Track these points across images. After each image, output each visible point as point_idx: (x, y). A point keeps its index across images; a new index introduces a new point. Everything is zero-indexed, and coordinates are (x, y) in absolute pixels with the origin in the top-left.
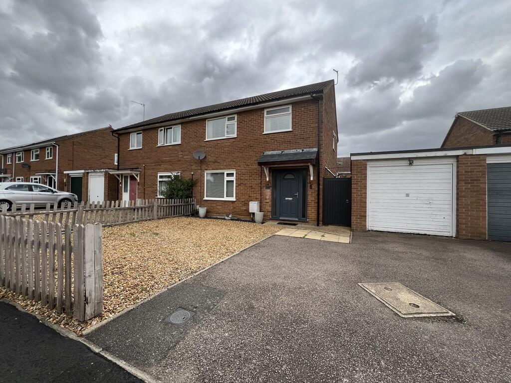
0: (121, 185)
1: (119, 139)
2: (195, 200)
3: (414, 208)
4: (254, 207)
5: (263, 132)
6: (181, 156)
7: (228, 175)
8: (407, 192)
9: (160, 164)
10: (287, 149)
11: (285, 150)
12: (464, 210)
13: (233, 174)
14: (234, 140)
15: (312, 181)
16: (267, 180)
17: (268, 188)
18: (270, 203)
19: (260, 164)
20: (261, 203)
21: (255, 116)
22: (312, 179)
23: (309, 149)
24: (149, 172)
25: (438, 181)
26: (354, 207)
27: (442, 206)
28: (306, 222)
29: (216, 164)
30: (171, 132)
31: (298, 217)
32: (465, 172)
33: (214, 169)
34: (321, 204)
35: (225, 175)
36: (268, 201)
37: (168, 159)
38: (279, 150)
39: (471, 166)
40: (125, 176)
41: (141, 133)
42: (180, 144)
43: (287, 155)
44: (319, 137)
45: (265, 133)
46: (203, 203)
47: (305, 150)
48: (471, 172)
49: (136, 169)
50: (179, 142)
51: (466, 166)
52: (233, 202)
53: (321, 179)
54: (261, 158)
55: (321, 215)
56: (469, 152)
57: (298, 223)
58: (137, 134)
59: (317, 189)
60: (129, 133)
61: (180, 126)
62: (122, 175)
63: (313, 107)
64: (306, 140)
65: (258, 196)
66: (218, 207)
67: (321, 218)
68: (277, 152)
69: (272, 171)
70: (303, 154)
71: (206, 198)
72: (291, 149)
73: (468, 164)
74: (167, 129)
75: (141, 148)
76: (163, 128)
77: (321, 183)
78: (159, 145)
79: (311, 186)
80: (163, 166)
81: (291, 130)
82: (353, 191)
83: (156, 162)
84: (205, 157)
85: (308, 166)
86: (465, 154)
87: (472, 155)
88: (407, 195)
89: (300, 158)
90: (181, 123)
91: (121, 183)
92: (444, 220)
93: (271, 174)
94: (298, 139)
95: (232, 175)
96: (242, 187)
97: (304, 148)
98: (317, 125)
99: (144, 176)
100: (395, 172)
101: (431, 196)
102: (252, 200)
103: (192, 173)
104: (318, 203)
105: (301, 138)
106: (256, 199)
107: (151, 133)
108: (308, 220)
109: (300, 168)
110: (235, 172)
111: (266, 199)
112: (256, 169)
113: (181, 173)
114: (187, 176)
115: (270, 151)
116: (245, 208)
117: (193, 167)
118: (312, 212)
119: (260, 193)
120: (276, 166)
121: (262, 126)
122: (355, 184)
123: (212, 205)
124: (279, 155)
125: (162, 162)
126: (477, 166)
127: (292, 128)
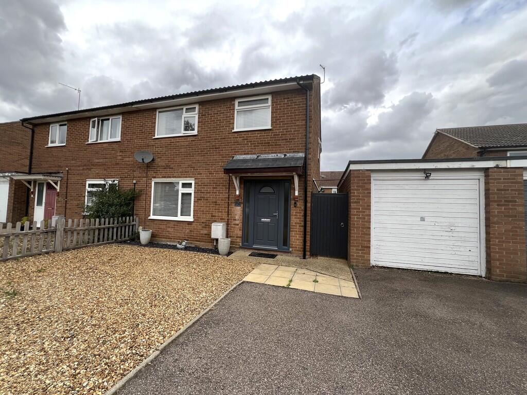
0: (32, 196)
1: (33, 132)
2: (137, 219)
3: (432, 237)
4: (218, 230)
5: (233, 128)
6: (120, 158)
7: (184, 185)
8: (423, 215)
9: (89, 168)
10: (265, 153)
11: (262, 153)
12: (497, 240)
13: (191, 184)
14: (193, 139)
15: (297, 197)
16: (237, 193)
17: (237, 204)
18: (240, 225)
19: (227, 171)
20: (228, 225)
21: (222, 108)
22: (297, 194)
23: (293, 154)
24: (73, 179)
25: (461, 201)
26: (354, 234)
27: (466, 235)
28: (287, 252)
29: (169, 170)
30: (108, 125)
31: (277, 246)
32: (498, 190)
33: (165, 177)
34: (308, 229)
35: (180, 185)
36: (237, 222)
37: (102, 160)
38: (254, 154)
39: (504, 183)
40: (39, 183)
41: (65, 125)
42: (119, 142)
43: (264, 160)
44: (306, 138)
45: (235, 130)
46: (147, 223)
47: (288, 155)
48: (505, 190)
49: (55, 173)
50: (118, 139)
51: (499, 183)
52: (189, 223)
53: (309, 194)
54: (229, 163)
55: (308, 244)
56: (502, 164)
57: (278, 253)
58: (60, 125)
59: (303, 208)
60: (49, 124)
61: (121, 117)
62: (35, 181)
63: (298, 99)
64: (289, 142)
65: (225, 216)
66: (169, 229)
67: (308, 248)
68: (252, 156)
69: (244, 182)
70: (285, 159)
71: (152, 217)
72: (269, 153)
73: (500, 179)
74: (103, 121)
75: (65, 144)
76: (96, 119)
77: (309, 199)
78: (90, 141)
79: (295, 203)
80: (94, 171)
81: (270, 127)
82: (353, 212)
83: (85, 165)
84: (153, 160)
85: (293, 177)
86: (497, 167)
87: (506, 168)
88: (423, 219)
89: (281, 164)
90: (123, 114)
91: (33, 193)
92: (469, 253)
93: (242, 186)
94: (279, 140)
95: (189, 185)
96: (202, 203)
97: (286, 152)
98: (304, 122)
99: (66, 184)
100: (406, 187)
101: (452, 220)
102: (215, 221)
103: (134, 182)
104: (305, 226)
105: (282, 140)
106: (221, 220)
107: (79, 125)
108: (290, 249)
109: (281, 178)
110: (193, 182)
111: (235, 220)
112: (222, 178)
113: (119, 181)
114: (128, 185)
115: (241, 154)
116: (206, 232)
117: (136, 174)
118: (296, 238)
119: (227, 211)
120: (249, 175)
121: (232, 121)
122: (355, 202)
123: (161, 226)
124: (253, 160)
125: (93, 165)
126: (512, 183)
127: (272, 125)
